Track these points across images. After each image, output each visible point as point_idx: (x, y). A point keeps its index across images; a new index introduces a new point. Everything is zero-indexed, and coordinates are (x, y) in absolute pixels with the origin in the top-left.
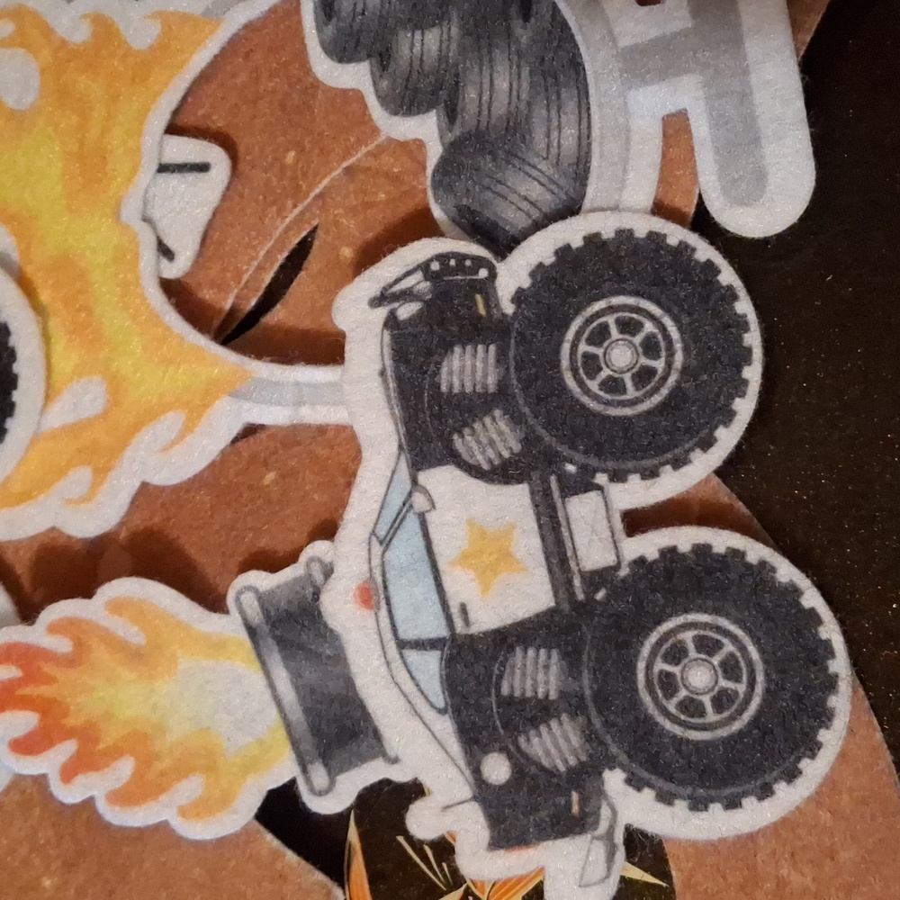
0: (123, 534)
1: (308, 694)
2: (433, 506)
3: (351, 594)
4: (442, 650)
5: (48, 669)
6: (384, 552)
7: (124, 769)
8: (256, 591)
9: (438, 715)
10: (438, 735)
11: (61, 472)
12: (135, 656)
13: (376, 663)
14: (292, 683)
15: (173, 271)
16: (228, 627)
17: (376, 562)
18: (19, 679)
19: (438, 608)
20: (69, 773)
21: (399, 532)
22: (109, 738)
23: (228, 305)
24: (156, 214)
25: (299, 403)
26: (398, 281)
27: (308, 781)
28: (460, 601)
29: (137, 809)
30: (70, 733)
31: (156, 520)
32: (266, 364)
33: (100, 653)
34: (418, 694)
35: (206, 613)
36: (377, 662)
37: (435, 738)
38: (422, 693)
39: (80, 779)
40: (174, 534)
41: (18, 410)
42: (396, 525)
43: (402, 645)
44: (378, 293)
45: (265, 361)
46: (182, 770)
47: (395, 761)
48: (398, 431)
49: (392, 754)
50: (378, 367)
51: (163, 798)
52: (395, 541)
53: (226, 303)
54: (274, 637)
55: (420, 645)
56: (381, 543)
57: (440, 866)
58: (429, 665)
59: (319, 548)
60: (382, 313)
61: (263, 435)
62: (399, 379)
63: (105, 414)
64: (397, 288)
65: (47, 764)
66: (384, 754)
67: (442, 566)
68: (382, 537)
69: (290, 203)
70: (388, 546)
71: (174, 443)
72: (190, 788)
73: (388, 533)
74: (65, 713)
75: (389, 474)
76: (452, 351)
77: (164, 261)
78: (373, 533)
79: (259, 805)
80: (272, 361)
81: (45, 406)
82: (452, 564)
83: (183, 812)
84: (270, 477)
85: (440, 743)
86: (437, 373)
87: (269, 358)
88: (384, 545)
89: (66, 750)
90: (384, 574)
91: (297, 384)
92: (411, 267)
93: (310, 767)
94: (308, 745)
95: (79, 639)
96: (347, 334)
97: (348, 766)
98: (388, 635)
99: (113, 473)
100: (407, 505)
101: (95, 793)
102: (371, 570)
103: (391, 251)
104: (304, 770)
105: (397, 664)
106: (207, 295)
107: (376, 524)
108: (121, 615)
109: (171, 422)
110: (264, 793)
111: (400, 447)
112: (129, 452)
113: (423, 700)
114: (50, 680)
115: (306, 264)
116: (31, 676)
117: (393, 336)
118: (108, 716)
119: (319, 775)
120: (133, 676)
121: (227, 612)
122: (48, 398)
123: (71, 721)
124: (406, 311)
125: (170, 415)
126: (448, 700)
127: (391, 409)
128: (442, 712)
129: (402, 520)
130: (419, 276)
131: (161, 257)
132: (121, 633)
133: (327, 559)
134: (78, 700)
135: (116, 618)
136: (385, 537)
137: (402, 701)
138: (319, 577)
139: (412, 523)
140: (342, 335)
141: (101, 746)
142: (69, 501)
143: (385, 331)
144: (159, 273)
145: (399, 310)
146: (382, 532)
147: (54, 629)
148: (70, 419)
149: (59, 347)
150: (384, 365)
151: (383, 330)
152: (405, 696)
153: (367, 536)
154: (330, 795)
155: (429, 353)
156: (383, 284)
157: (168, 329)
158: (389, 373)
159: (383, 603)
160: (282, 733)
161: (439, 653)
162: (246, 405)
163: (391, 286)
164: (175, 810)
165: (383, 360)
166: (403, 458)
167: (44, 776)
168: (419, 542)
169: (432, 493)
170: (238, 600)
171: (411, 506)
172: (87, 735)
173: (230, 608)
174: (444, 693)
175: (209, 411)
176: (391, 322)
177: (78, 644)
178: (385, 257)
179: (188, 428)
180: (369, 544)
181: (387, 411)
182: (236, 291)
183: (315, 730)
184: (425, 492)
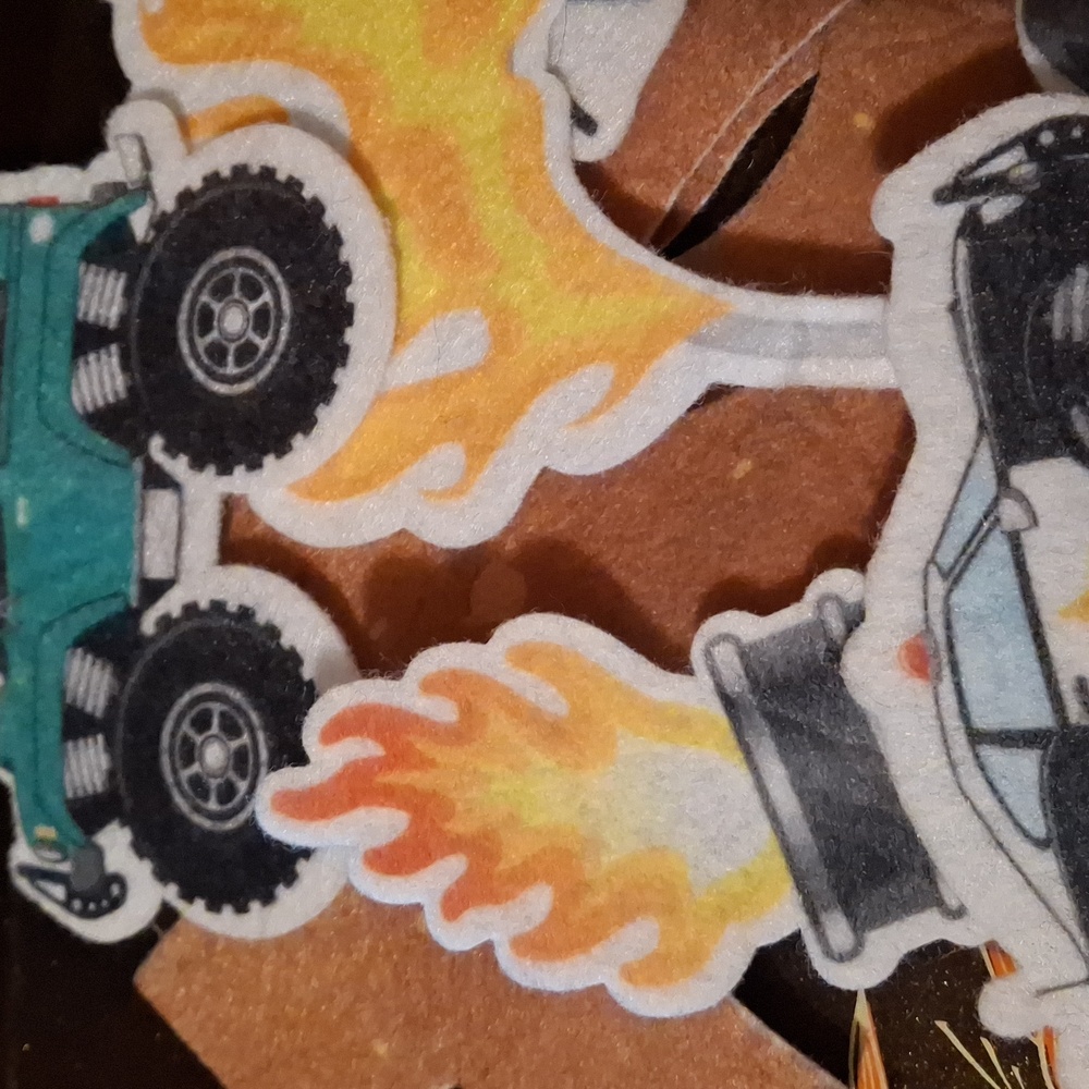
0: (511, 545)
1: (816, 804)
2: (1035, 522)
3: (894, 653)
4: (1045, 748)
5: (421, 745)
6: (950, 591)
7: (537, 902)
8: (736, 641)
9: (1034, 849)
10: (1034, 881)
11: (418, 450)
12: (553, 733)
13: (933, 764)
14: (793, 785)
15: (595, 149)
16: (692, 694)
17: (936, 607)
18: (378, 760)
19: (1038, 681)
20: (454, 904)
21: (974, 561)
22: (514, 854)
23: (668, 204)
24: (567, 62)
25: (800, 354)
26: (983, 161)
27: (822, 938)
28: (1077, 672)
29: (559, 964)
30: (456, 845)
31: (561, 526)
32: (752, 292)
33: (499, 724)
34: (1002, 815)
35: (660, 671)
36: (935, 761)
37: (1030, 884)
38: (1010, 814)
39: (471, 916)
40: (590, 548)
41: (353, 357)
42: (971, 549)
43: (976, 737)
44: (951, 180)
45: (750, 288)
46: (625, 909)
47: (959, 913)
48: (978, 401)
49: (953, 903)
50: (948, 297)
51: (597, 950)
52: (967, 576)
53: (667, 201)
54: (766, 715)
55: (1008, 739)
56: (945, 575)
57: (1007, 1070)
58: (1022, 771)
59: (838, 581)
60: (956, 211)
61: (730, 402)
62: (981, 317)
63: (485, 368)
64: (983, 172)
65: (421, 890)
66: (939, 903)
67: (1046, 616)
68: (946, 567)
69: (776, 45)
70: (956, 582)
71: (597, 412)
72: (639, 937)
73: (957, 561)
74: (449, 813)
75: (961, 467)
76: (1073, 274)
77: (580, 135)
78: (932, 561)
79: (744, 968)
80: (759, 289)
81: (393, 352)
82: (1065, 614)
83: (629, 974)
84: (743, 467)
85: (1037, 892)
86: (1046, 307)
87: (756, 285)
88: (951, 579)
89: (451, 868)
90: (948, 626)
91: (801, 326)
92: (1006, 139)
93: (824, 917)
94: (820, 883)
95: (467, 701)
96: (896, 246)
97: (882, 917)
98: (954, 722)
99: (498, 454)
100: (992, 518)
101: (495, 937)
102: (927, 620)
103: (973, 114)
104: (815, 922)
105: (968, 768)
106: (638, 188)
107: (937, 547)
108: (530, 670)
109: (593, 380)
110: (752, 952)
111: (981, 426)
112: (523, 424)
113: (1010, 825)
114: (426, 763)
115: (795, 140)
116: (399, 756)
117: (972, 251)
118: (512, 819)
119: (839, 930)
120: (550, 763)
121: (691, 673)
122: (398, 340)
123: (457, 827)
124: (995, 209)
125: (591, 369)
126: (1052, 825)
127: (968, 364)
128: (1042, 844)
129: (982, 541)
130: (1018, 153)
131: (575, 129)
132: (531, 697)
133: (851, 598)
134: (468, 795)
135: (523, 673)
136: (952, 568)
137: (977, 825)
138: (836, 626)
139: (997, 548)
140: (888, 247)
141: (502, 866)
142: (428, 494)
143: (960, 241)
144: (573, 154)
145: (985, 207)
146: (947, 557)
147: (429, 686)
148: (431, 371)
149: (412, 267)
150: (957, 294)
151: (956, 239)
152: (980, 816)
153: (921, 565)
154: (856, 962)
155: (1034, 276)
156: (959, 166)
157: (588, 238)
158: (965, 306)
159: (946, 672)
160: (779, 862)
161: (1039, 752)
162: (715, 356)
163: (973, 168)
164: (615, 972)
165: (955, 287)
166: (985, 442)
167: (418, 908)
168: (1008, 576)
169: (1033, 500)
170: (708, 654)
171: (998, 520)
172: (482, 849)
173: (695, 667)
174: (1046, 815)
175: (656, 364)
176: (971, 227)
177: (467, 710)
178: (963, 123)
179: (618, 391)
180: (926, 577)
181: (961, 369)
182: (683, 181)
183: (833, 861)
184: (1022, 498)
